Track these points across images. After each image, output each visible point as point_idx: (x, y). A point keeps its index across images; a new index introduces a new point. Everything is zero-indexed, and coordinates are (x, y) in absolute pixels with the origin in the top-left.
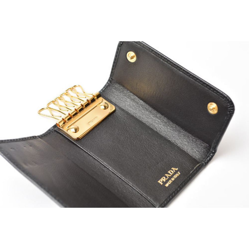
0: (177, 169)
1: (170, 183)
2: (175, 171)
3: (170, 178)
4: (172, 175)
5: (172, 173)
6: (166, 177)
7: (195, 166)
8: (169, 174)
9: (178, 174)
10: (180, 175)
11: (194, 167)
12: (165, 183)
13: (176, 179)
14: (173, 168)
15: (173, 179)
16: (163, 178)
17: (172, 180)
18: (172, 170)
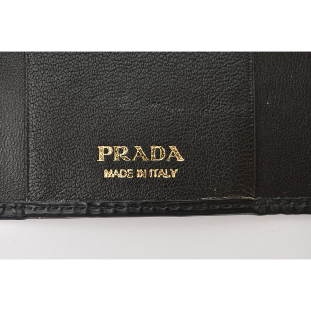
0: (182, 160)
1: (120, 176)
2: (169, 160)
3: (139, 164)
4: (150, 162)
5: (158, 157)
6: (131, 154)
7: (231, 194)
8: (148, 153)
9: (170, 173)
10: (172, 178)
11: (228, 194)
12: (110, 163)
13: (148, 180)
14: (173, 148)
15: (140, 173)
16: (121, 151)
17: (135, 174)
18: (169, 151)
